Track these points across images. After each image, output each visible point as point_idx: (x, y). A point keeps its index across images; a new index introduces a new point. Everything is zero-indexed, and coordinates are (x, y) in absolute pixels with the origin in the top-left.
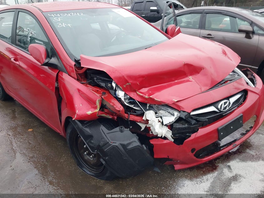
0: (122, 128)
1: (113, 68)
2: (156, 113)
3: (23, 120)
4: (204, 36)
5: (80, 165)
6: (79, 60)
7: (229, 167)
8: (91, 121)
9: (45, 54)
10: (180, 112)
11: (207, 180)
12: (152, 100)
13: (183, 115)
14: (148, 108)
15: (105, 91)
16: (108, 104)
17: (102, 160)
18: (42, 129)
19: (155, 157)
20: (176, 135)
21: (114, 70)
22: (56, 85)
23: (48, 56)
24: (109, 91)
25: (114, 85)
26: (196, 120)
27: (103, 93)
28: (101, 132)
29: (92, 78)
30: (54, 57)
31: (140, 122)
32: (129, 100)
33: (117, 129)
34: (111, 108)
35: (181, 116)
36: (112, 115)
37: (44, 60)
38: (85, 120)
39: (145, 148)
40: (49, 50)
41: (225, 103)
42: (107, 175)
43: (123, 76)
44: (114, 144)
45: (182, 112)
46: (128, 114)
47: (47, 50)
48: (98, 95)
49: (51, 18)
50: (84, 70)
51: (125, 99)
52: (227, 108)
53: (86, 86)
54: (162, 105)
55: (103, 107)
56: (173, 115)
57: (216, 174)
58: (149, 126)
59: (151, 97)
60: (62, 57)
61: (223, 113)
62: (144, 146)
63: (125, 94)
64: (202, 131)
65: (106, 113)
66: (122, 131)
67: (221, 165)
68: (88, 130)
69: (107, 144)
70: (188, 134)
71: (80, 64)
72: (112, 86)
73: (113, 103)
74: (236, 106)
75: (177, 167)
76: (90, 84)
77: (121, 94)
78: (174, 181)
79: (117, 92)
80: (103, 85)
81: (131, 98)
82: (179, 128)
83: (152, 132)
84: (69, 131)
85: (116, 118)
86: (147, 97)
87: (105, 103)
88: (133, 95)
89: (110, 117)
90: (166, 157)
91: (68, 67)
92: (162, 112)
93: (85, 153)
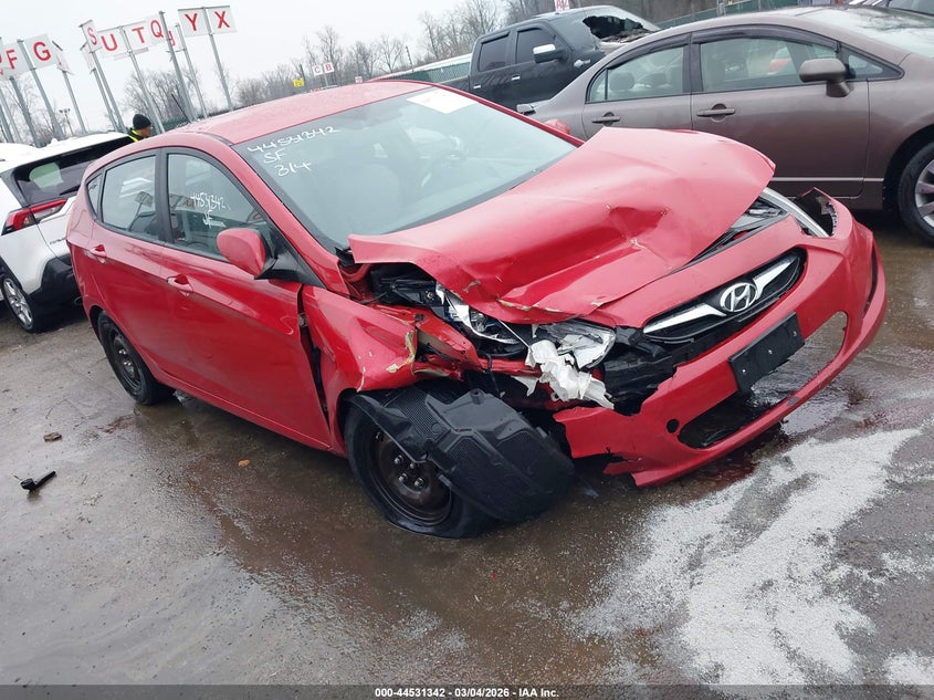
0: (477, 393)
1: (431, 251)
2: (557, 345)
3: (219, 442)
4: (702, 113)
5: (391, 515)
6: (346, 250)
7: (787, 459)
8: (401, 389)
9: (261, 250)
10: (615, 330)
11: (726, 499)
12: (542, 312)
13: (625, 338)
14: (534, 336)
15: (421, 312)
16: (434, 341)
17: (441, 477)
18: (274, 456)
19: (575, 454)
20: (621, 393)
21: (435, 257)
22: (301, 321)
23: (268, 253)
24: (430, 310)
25: (441, 294)
26: (661, 344)
27: (417, 316)
28: (427, 411)
29: (386, 288)
30: (282, 252)
31: (520, 374)
32: (484, 325)
33: (467, 397)
34: (443, 349)
35: (620, 340)
36: (450, 368)
37: (262, 264)
38: (387, 390)
39: (544, 434)
40: (268, 239)
41: (738, 292)
42: (464, 521)
43: (458, 267)
44: (463, 434)
45: (619, 330)
46: (487, 358)
47: (263, 239)
48: (407, 323)
49: (256, 157)
50: (363, 271)
51: (474, 324)
52: (748, 304)
53: (375, 307)
54: (567, 322)
55: (423, 351)
56: (599, 341)
57: (749, 481)
58: (545, 381)
59: (535, 305)
60: (303, 250)
61: (739, 318)
62: (539, 428)
63: (471, 309)
64: (686, 373)
65: (434, 365)
66: (478, 401)
67: (765, 461)
68: (396, 413)
69: (446, 435)
70: (649, 386)
71: (351, 257)
72: (436, 296)
73: (444, 336)
74: (775, 296)
75: (642, 478)
76: (383, 303)
77: (461, 312)
78: (639, 514)
79: (451, 308)
80: (415, 297)
81: (489, 319)
82: (621, 371)
83: (557, 396)
84: (351, 429)
85: (459, 374)
86: (525, 308)
87: (427, 339)
88: (490, 309)
89: (445, 374)
90: (603, 451)
91: (323, 273)
92: (570, 340)
93: (401, 478)
